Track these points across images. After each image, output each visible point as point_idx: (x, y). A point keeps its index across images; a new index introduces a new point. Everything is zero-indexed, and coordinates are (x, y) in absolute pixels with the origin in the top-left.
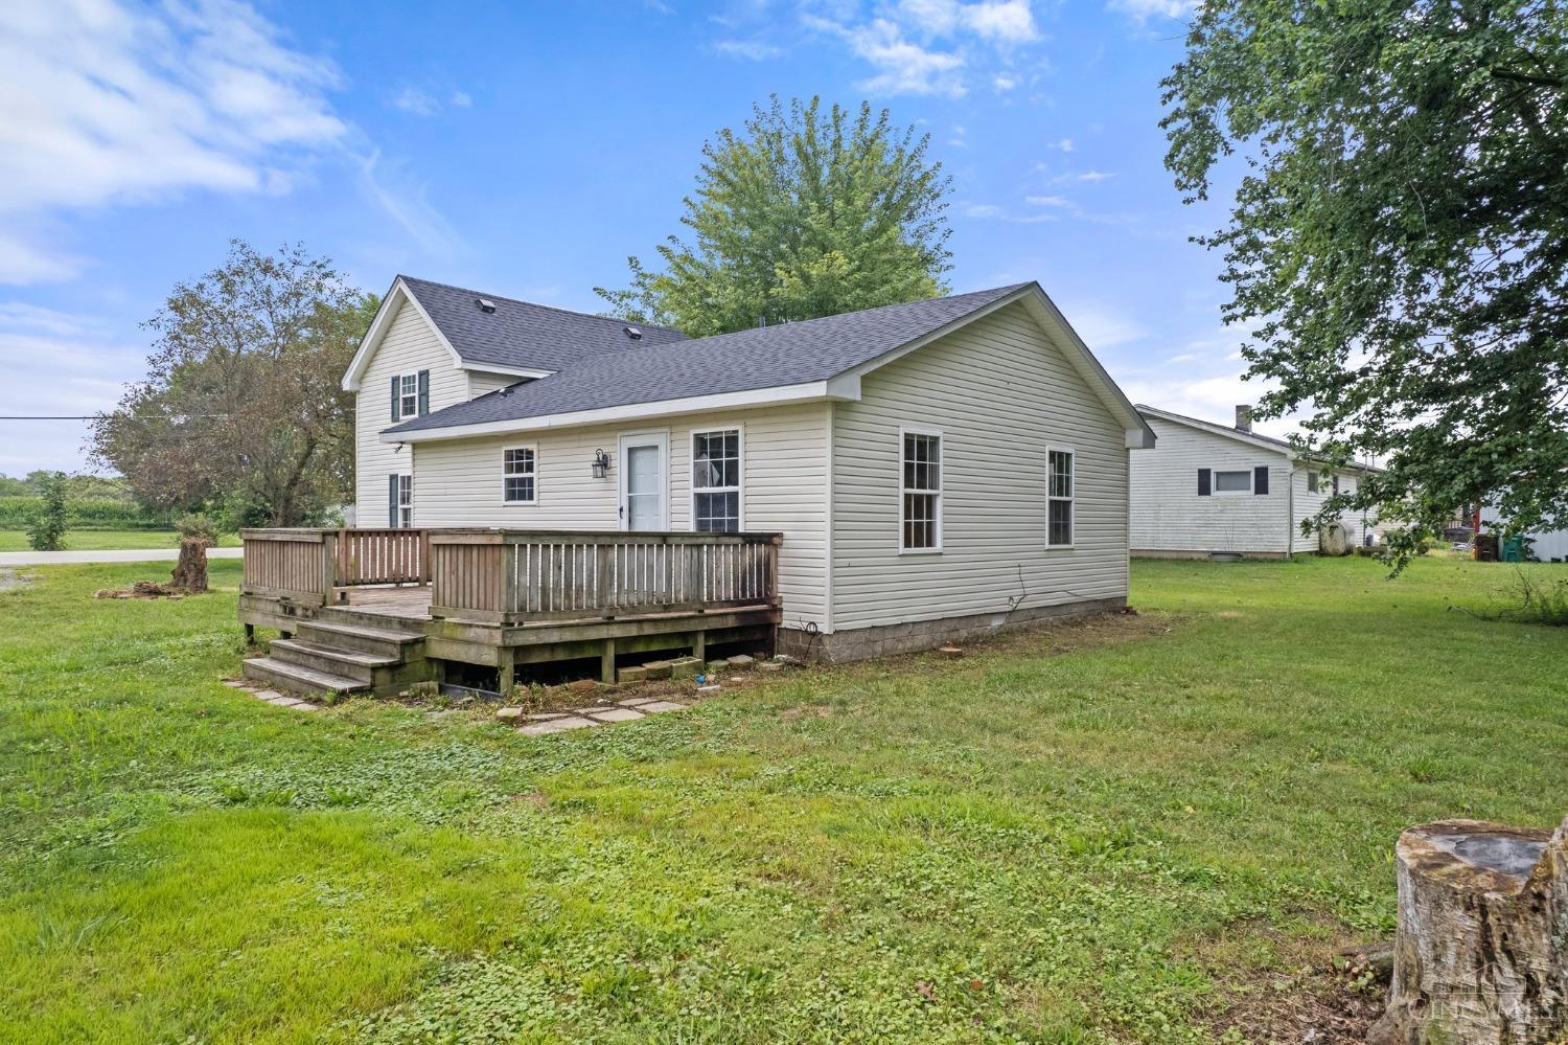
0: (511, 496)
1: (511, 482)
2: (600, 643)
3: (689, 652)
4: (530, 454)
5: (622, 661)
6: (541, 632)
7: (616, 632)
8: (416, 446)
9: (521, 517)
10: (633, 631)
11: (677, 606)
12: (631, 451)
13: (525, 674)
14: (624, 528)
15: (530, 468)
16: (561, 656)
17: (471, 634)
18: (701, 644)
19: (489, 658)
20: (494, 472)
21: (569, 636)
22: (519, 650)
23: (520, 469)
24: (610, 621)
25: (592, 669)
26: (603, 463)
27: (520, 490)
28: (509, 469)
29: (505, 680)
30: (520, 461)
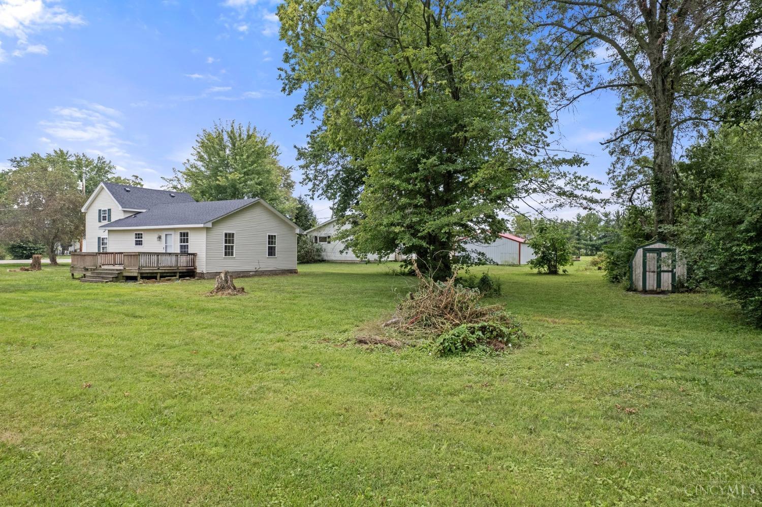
0: (136, 244)
1: (136, 241)
2: (157, 273)
3: (175, 276)
4: (142, 234)
5: (161, 277)
6: (146, 270)
7: (160, 271)
8: (109, 231)
9: (139, 249)
10: (163, 271)
11: (173, 267)
12: (166, 235)
13: (142, 278)
14: (164, 252)
15: (142, 238)
16: (149, 275)
17: (132, 271)
18: (178, 274)
19: (136, 275)
20: (132, 238)
21: (151, 271)
22: (141, 273)
23: (139, 238)
24: (159, 269)
25: (155, 278)
26: (160, 237)
27: (139, 243)
28: (136, 238)
29: (139, 278)
30: (139, 236)
